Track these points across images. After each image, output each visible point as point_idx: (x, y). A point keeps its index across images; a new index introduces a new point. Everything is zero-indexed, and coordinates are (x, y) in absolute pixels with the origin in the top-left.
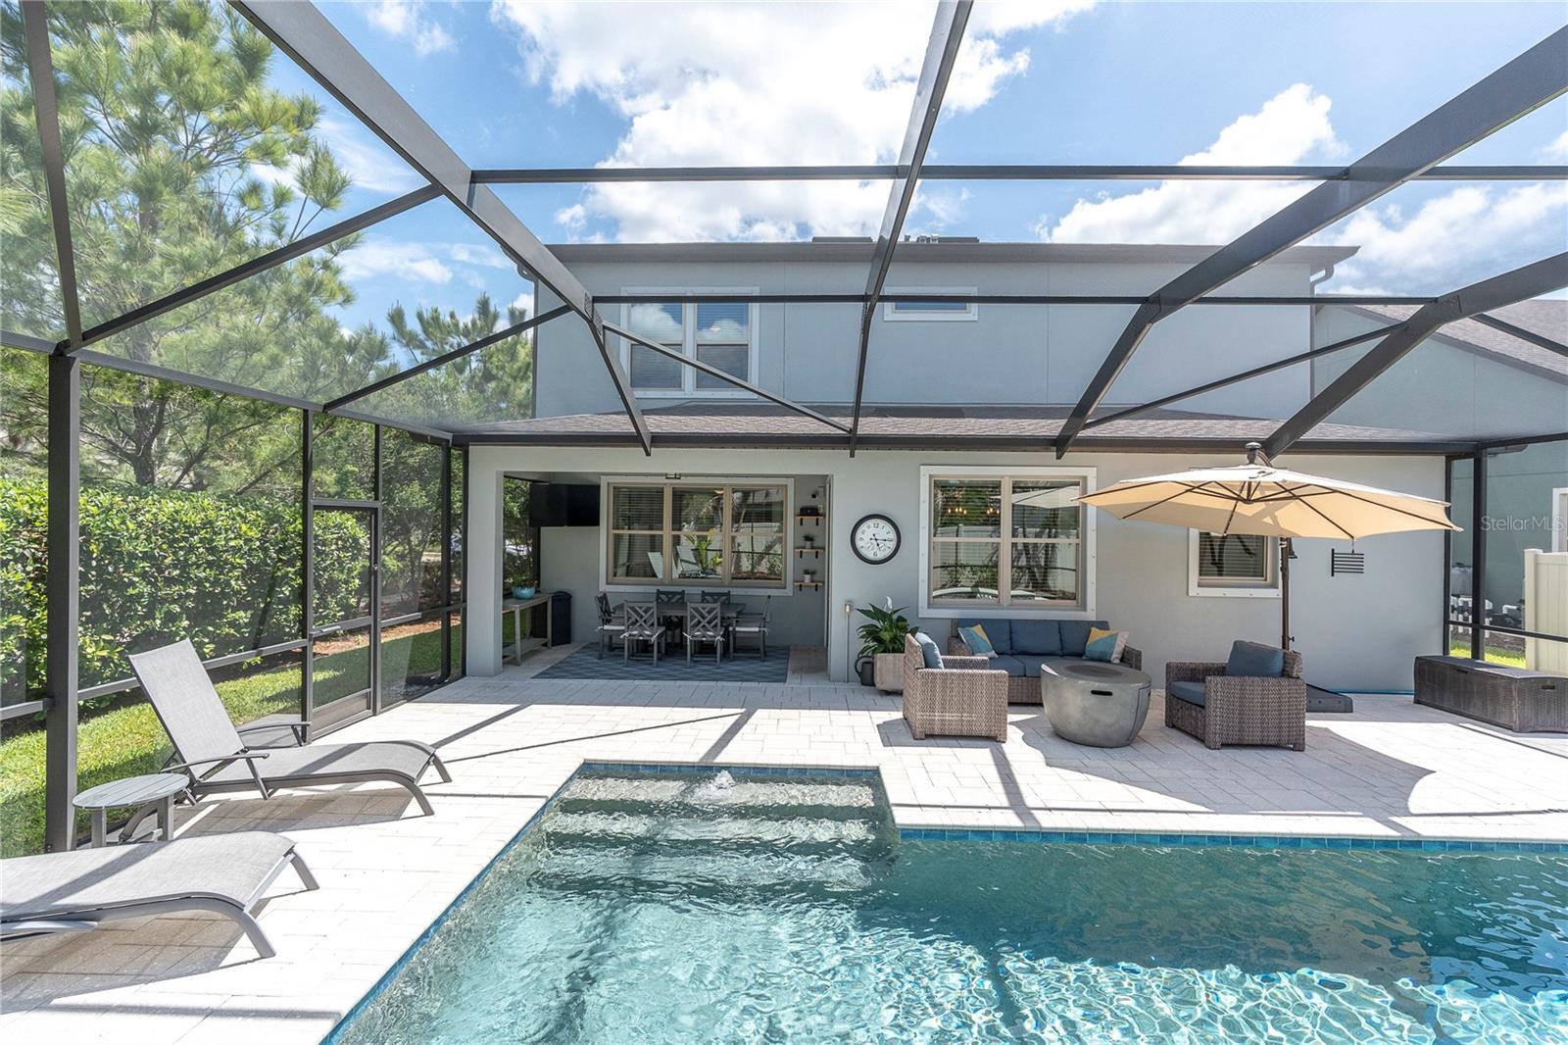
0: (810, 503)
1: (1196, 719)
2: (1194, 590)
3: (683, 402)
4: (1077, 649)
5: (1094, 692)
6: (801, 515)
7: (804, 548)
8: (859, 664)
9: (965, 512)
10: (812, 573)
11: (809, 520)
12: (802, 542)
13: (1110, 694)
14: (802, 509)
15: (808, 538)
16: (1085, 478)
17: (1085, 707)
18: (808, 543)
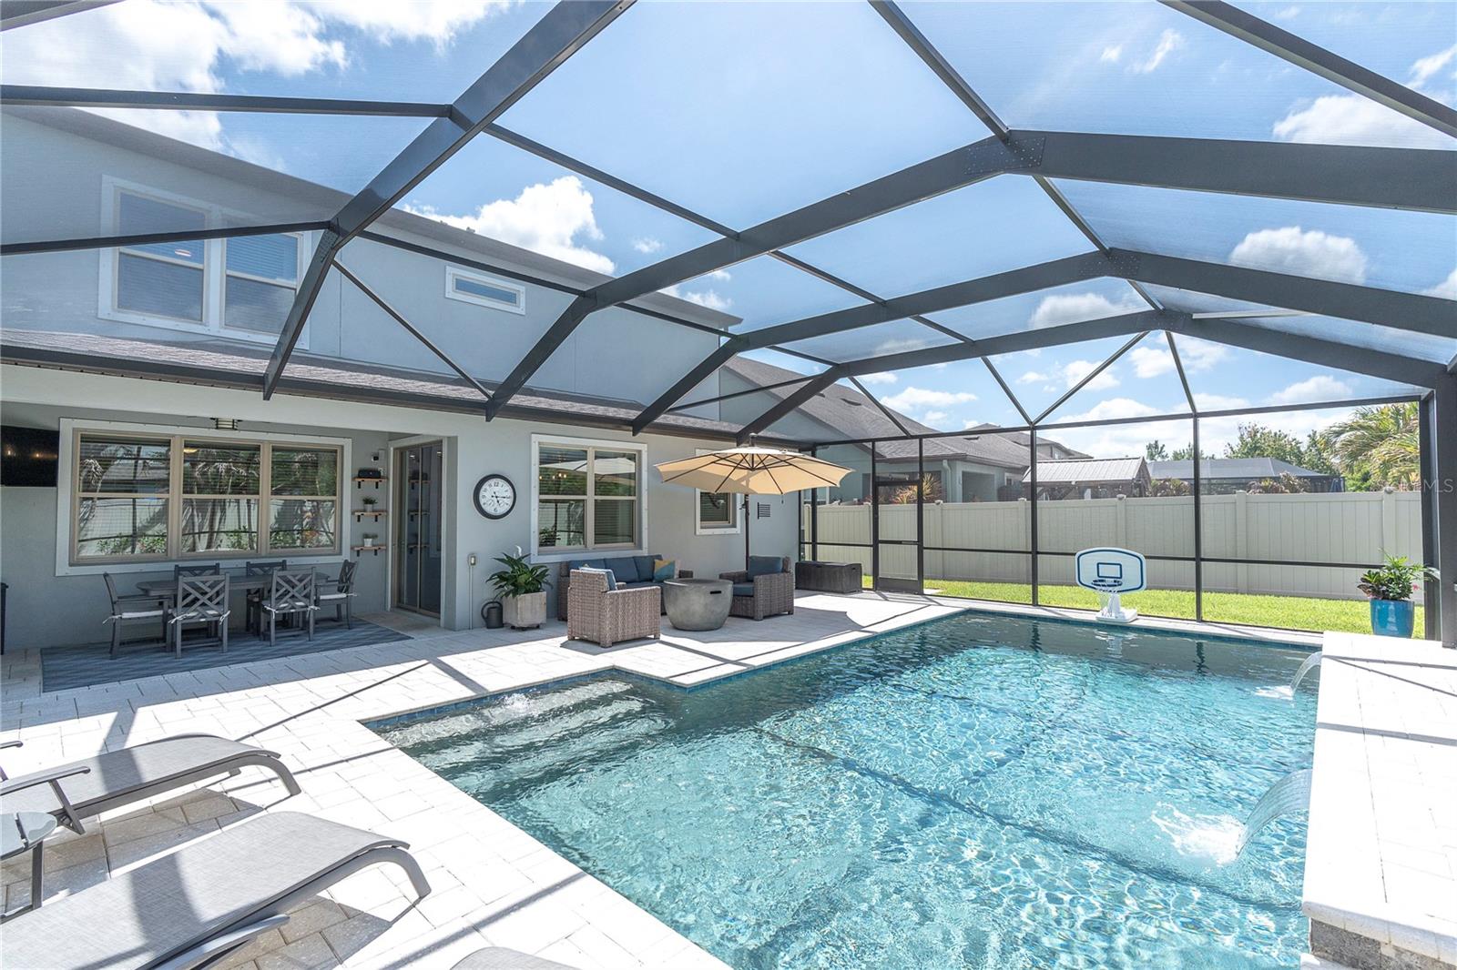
0: (371, 464)
1: (746, 605)
2: (699, 531)
3: (205, 338)
4: (648, 575)
5: (712, 593)
6: (359, 477)
7: (365, 511)
8: (485, 610)
9: (565, 476)
10: (374, 537)
11: (369, 483)
12: (360, 505)
13: (720, 592)
14: (360, 471)
15: (368, 501)
16: (640, 452)
17: (706, 604)
18: (369, 507)
